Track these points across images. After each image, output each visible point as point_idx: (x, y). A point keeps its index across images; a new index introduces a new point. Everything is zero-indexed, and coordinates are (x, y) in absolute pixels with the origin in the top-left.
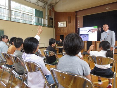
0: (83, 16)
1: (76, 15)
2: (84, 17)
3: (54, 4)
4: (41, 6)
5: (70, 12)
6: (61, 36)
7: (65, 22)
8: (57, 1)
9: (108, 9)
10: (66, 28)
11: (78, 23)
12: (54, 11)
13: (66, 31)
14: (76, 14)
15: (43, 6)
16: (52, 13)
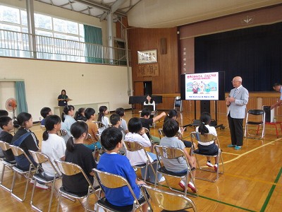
0: (195, 38)
1: (179, 36)
2: (198, 40)
3: (125, 10)
4: (97, 17)
5: (165, 29)
6: (144, 82)
7: (155, 52)
8: (133, 3)
9: (248, 22)
10: (157, 65)
11: (185, 53)
12: (128, 27)
13: (157, 72)
14: (178, 33)
15: (102, 15)
16: (122, 31)
